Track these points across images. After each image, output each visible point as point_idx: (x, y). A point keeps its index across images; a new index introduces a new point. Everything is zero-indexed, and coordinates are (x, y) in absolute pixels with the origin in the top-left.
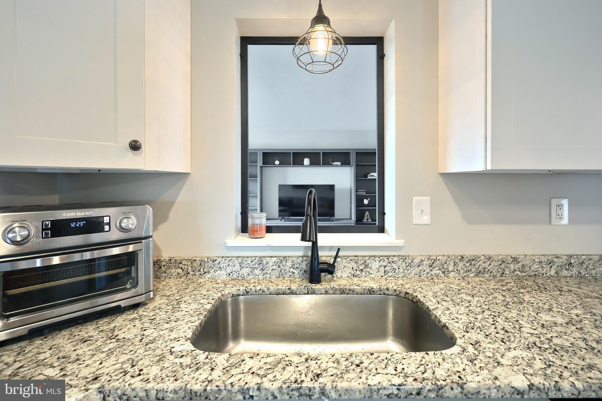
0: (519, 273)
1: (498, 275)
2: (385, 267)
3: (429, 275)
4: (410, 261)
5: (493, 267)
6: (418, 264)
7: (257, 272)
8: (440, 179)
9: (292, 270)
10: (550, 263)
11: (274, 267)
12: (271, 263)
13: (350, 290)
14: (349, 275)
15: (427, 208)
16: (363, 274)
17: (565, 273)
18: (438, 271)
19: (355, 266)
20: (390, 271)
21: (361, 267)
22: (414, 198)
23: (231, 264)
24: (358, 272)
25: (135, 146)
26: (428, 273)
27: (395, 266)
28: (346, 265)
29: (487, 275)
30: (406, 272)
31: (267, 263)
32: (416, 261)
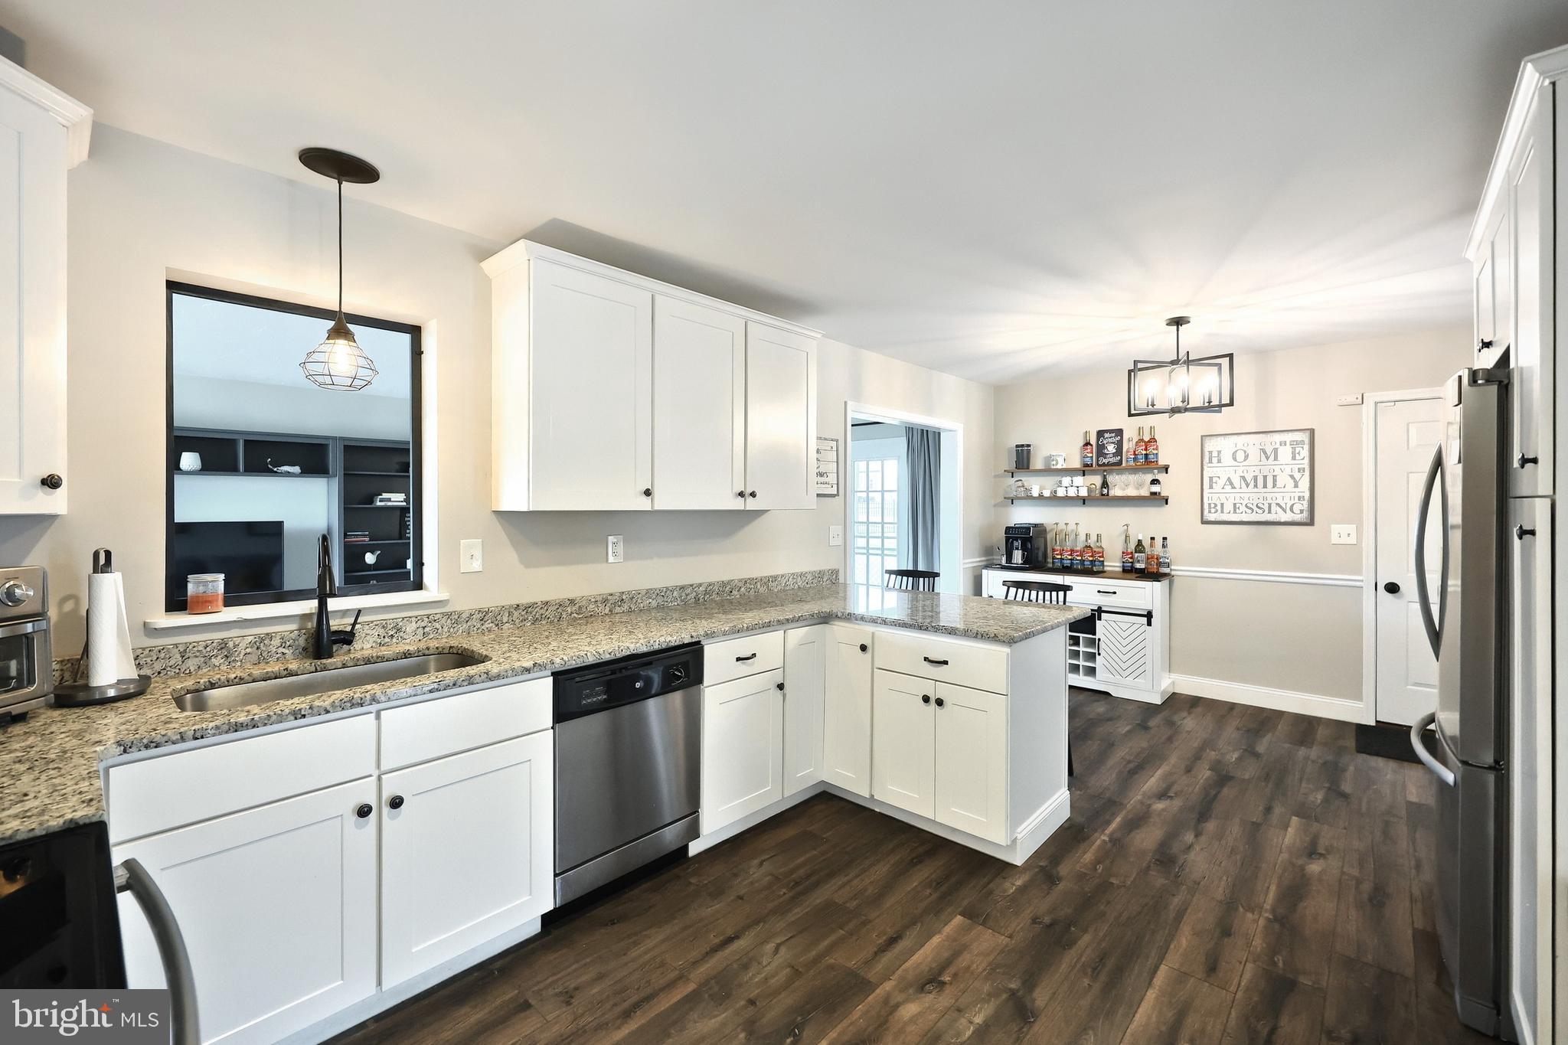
0: (576, 616)
1: (556, 620)
2: (424, 628)
3: (479, 631)
4: (456, 617)
5: (550, 613)
6: (467, 619)
8: (493, 516)
9: (281, 650)
10: (605, 601)
11: (248, 650)
12: (242, 645)
13: (378, 657)
14: (374, 644)
15: (478, 553)
16: (394, 640)
17: (618, 610)
18: (491, 625)
19: (382, 632)
20: (431, 632)
21: (391, 633)
22: (462, 541)
23: (162, 655)
24: (387, 640)
26: (478, 629)
27: (437, 625)
28: (368, 632)
29: (544, 622)
30: (452, 630)
31: (233, 648)
32: (464, 616)
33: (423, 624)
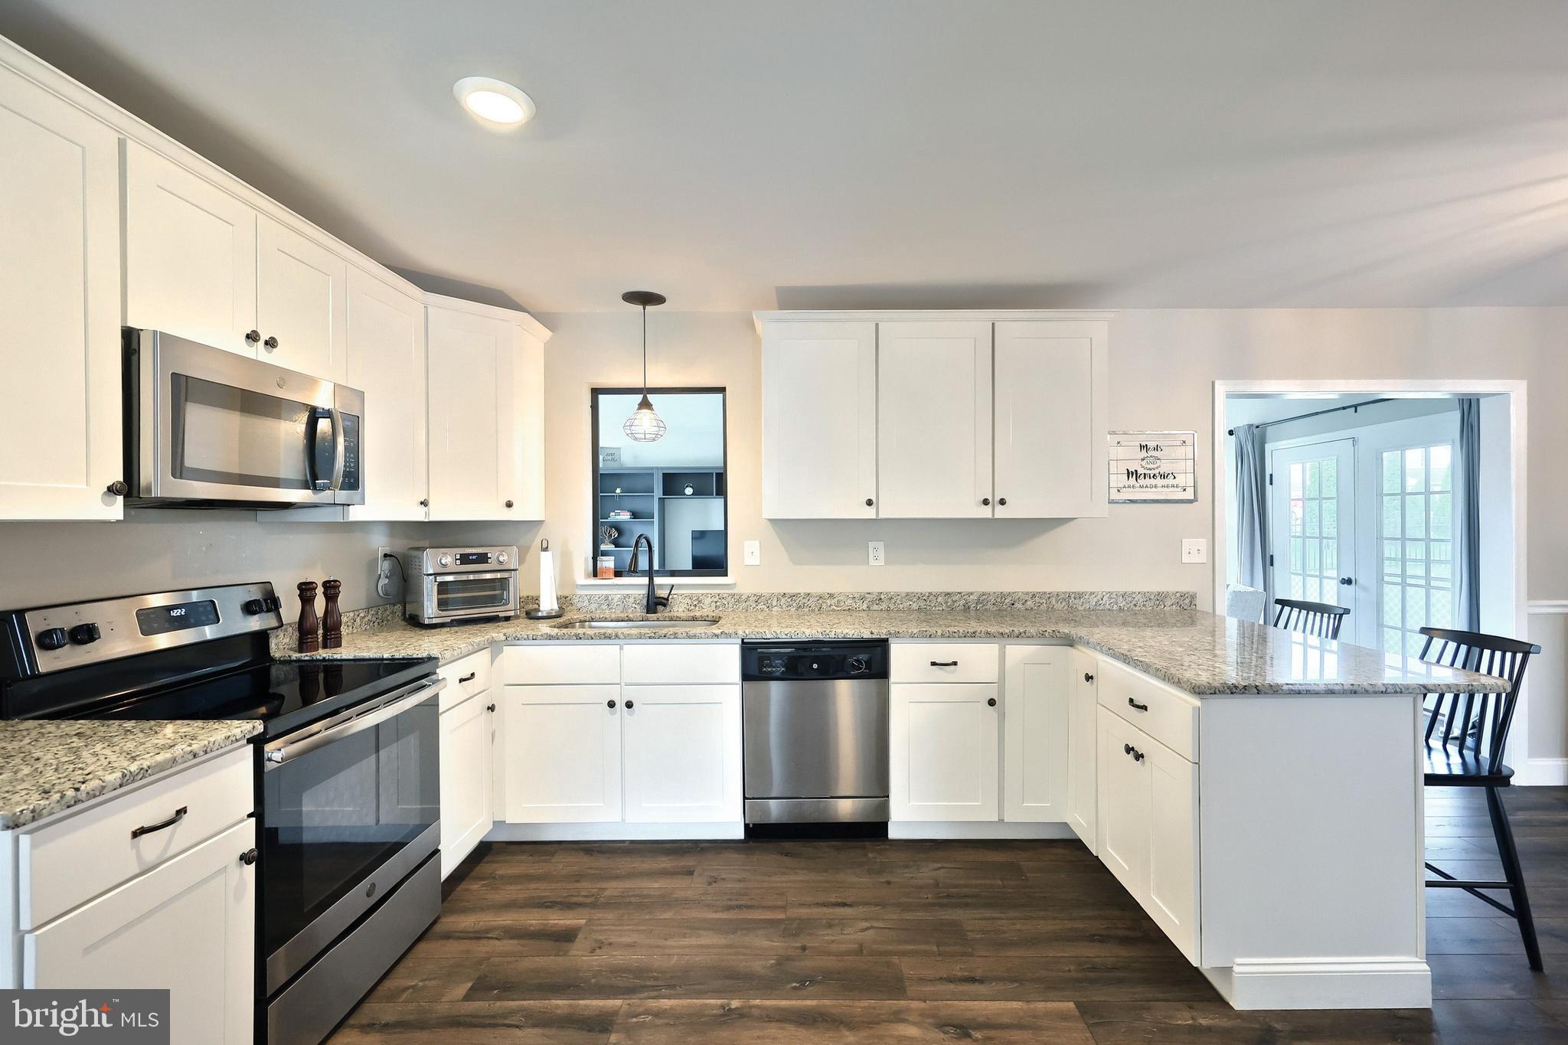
0: (835, 608)
1: (816, 609)
2: (716, 602)
3: (755, 610)
4: (738, 597)
5: (812, 602)
6: (746, 600)
7: (604, 607)
8: (769, 524)
9: (634, 605)
10: (863, 598)
11: (618, 603)
12: (616, 600)
13: (677, 617)
15: (757, 553)
17: (875, 607)
18: (763, 606)
19: (689, 601)
22: (746, 542)
23: (580, 600)
24: (692, 607)
25: (509, 505)
26: (753, 608)
28: (678, 599)
29: (806, 610)
31: (612, 599)
32: (744, 597)
33: (715, 600)
